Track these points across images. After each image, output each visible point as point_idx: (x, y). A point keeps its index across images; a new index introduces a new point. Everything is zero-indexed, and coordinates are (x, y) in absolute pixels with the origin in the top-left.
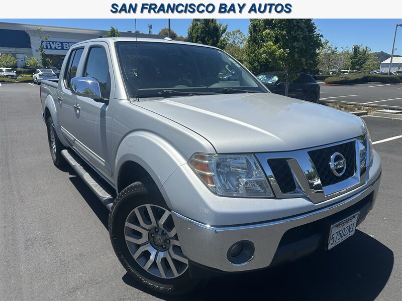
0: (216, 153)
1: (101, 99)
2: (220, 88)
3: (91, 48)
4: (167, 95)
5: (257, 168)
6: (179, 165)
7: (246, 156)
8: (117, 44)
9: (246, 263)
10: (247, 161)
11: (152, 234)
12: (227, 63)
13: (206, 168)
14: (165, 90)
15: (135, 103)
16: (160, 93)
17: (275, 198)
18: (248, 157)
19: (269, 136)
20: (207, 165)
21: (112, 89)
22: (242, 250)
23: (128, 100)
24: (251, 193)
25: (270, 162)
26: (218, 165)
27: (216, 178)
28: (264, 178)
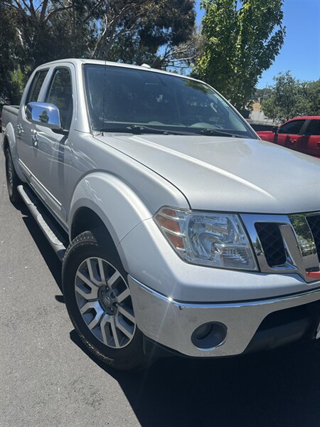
0: (191, 208)
1: (61, 129)
2: (203, 129)
3: (56, 70)
4: (137, 131)
5: (240, 232)
6: (142, 218)
7: (227, 216)
8: (85, 66)
9: (214, 348)
10: (229, 222)
11: (102, 291)
12: (213, 101)
13: (175, 226)
14: (136, 125)
15: (99, 138)
16: (129, 128)
17: (259, 272)
18: (231, 217)
19: (259, 192)
20: (177, 223)
21: (74, 119)
22: (210, 333)
23: (91, 133)
24: (229, 263)
25: (257, 226)
26: (191, 224)
27: (186, 240)
28: (248, 246)
